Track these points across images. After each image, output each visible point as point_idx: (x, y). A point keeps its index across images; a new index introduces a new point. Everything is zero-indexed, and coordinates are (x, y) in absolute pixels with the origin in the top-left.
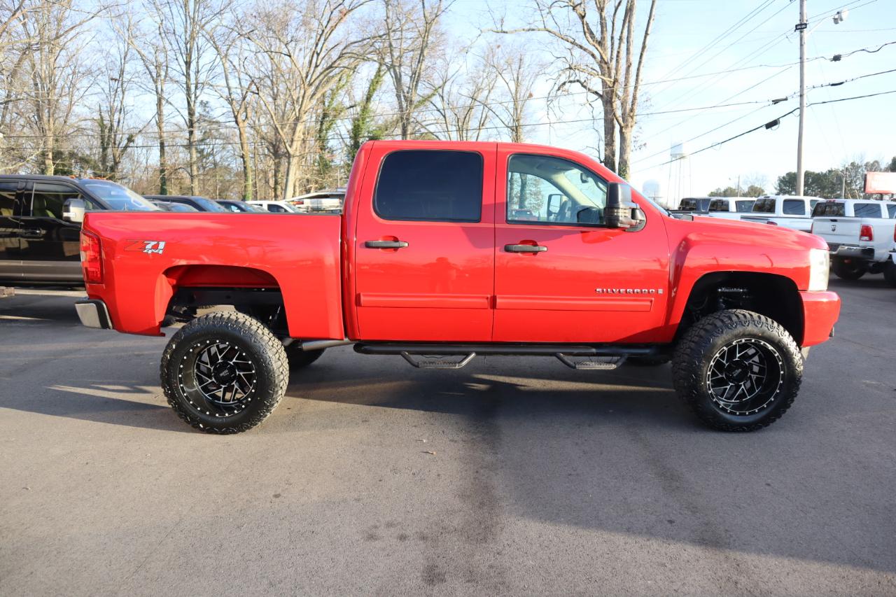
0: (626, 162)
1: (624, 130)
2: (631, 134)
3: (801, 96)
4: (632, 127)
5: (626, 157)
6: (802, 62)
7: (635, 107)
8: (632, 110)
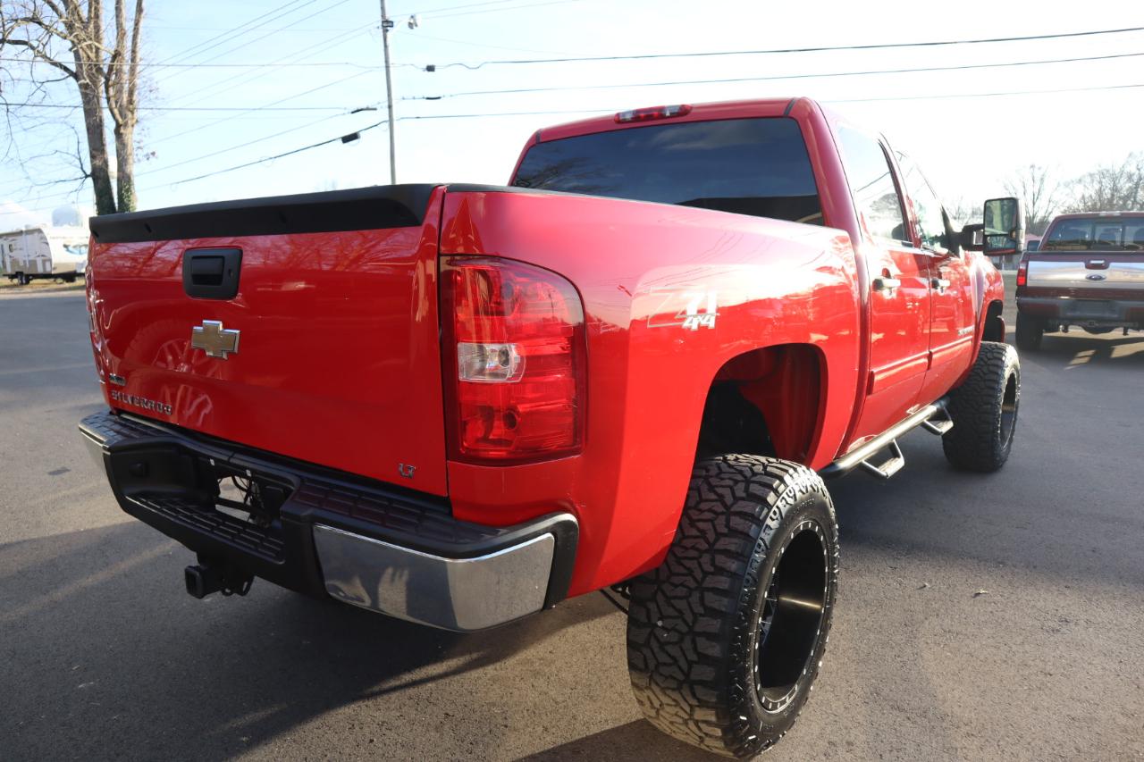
0: (129, 178)
1: (122, 131)
2: (133, 136)
3: (390, 107)
4: (133, 126)
5: (128, 171)
6: (387, 67)
7: (135, 98)
8: (131, 102)
